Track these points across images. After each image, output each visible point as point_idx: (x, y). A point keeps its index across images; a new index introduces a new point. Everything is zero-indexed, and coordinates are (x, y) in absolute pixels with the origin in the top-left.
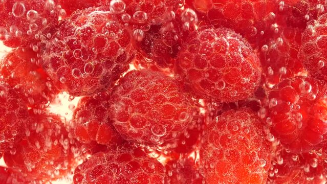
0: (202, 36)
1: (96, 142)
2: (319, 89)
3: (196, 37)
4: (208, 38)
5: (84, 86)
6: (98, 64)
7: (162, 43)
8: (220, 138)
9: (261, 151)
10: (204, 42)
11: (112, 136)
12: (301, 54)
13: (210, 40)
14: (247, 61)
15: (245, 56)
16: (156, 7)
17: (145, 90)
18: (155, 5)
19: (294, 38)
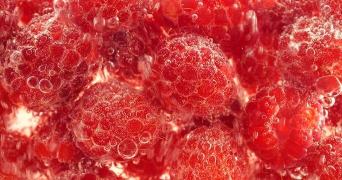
0: (172, 45)
1: (57, 160)
2: (301, 98)
3: (165, 46)
4: (177, 47)
5: (42, 100)
6: (56, 76)
7: (129, 52)
8: (189, 159)
9: (235, 173)
10: (173, 52)
11: (74, 154)
12: (279, 62)
13: (180, 50)
14: (221, 72)
15: (218, 66)
16: (120, 12)
17: (110, 104)
18: (119, 10)
19: (272, 45)
